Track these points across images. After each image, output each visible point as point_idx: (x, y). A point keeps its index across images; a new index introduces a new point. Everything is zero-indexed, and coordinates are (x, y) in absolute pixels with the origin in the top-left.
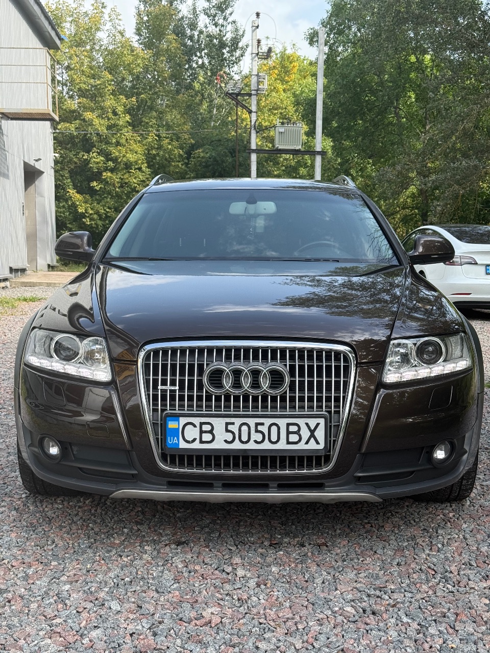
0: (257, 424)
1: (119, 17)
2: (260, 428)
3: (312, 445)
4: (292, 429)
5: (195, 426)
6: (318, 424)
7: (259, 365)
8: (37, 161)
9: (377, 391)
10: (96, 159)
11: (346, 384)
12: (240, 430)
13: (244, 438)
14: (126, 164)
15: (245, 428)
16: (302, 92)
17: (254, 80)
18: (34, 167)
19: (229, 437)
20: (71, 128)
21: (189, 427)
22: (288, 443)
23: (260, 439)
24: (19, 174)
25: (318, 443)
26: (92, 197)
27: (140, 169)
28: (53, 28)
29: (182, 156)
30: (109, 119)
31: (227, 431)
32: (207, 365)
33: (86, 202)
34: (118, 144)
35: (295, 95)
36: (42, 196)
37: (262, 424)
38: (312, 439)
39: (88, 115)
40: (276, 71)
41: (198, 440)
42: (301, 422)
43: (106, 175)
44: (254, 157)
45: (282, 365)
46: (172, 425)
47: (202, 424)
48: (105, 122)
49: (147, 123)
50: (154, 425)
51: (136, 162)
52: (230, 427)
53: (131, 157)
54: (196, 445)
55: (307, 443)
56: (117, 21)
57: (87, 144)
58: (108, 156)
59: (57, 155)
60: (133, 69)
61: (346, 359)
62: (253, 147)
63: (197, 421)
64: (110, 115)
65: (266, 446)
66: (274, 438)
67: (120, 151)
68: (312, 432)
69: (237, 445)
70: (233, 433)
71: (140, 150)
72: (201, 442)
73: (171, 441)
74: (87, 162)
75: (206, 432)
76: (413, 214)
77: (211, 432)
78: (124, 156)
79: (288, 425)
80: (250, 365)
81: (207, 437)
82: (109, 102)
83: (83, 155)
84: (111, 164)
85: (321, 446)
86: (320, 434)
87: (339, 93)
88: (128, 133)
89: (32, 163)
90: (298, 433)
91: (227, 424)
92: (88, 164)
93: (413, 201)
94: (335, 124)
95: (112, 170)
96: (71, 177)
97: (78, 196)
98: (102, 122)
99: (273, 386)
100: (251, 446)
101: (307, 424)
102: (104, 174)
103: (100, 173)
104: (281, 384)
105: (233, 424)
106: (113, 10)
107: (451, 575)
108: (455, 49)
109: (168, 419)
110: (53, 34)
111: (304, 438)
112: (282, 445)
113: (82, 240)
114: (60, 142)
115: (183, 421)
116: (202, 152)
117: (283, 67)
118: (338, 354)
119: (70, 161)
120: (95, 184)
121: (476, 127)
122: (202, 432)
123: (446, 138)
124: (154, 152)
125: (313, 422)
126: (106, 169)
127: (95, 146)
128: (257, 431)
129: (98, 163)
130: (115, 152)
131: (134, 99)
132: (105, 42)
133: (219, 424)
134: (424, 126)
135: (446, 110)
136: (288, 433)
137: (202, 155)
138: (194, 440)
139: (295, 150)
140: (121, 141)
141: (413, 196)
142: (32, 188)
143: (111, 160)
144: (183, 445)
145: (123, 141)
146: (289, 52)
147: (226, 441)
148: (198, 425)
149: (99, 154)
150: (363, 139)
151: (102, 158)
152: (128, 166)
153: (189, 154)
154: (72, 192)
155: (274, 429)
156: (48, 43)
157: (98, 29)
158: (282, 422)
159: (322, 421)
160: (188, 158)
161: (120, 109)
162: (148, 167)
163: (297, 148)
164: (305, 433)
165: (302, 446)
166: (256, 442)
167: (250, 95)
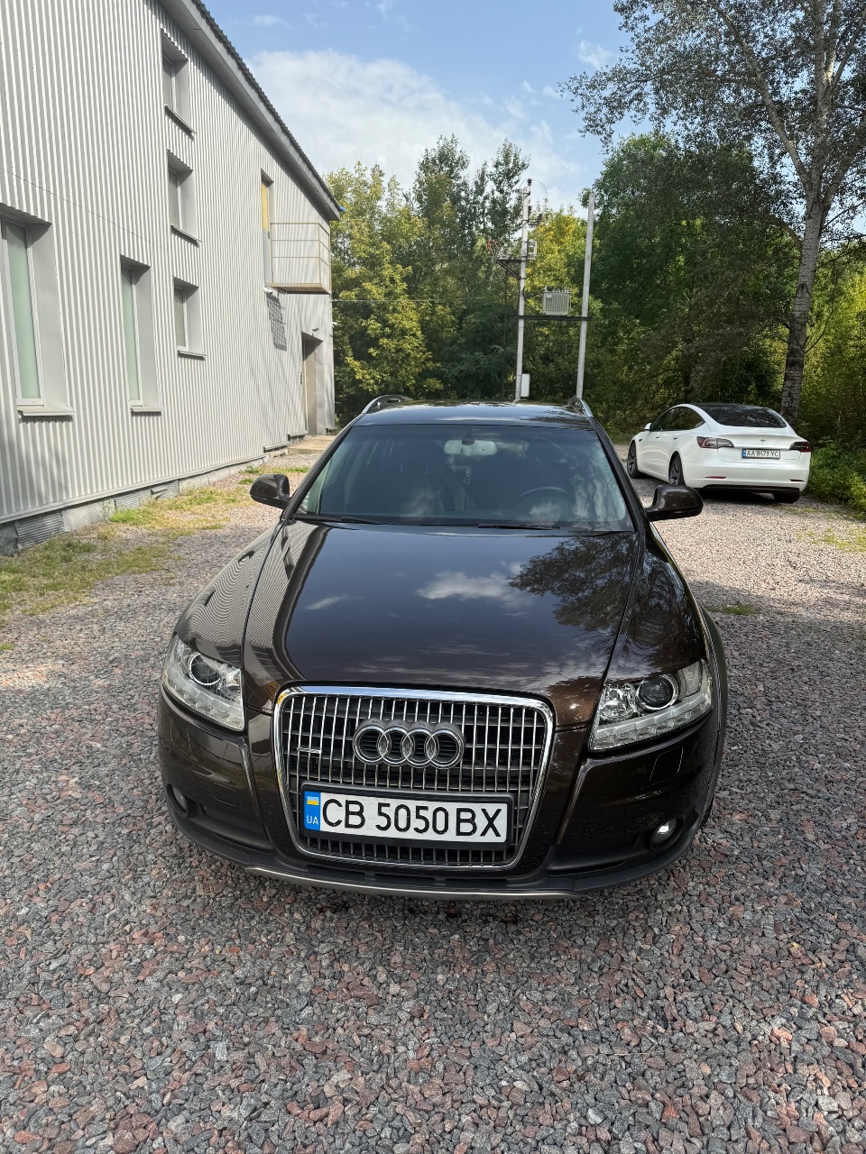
0: (418, 808)
1: (398, 187)
2: (422, 813)
3: (490, 837)
4: (464, 816)
5: (340, 805)
6: (499, 811)
7: (424, 728)
8: (315, 330)
9: (582, 760)
10: (373, 325)
11: (539, 753)
12: (396, 814)
13: (402, 824)
14: (402, 330)
15: (403, 812)
16: (575, 253)
17: (524, 247)
18: (313, 336)
19: (383, 822)
20: (350, 296)
21: (332, 806)
22: (459, 833)
23: (422, 827)
24: (296, 345)
25: (498, 835)
26: (368, 362)
27: (414, 335)
28: (332, 200)
29: (454, 321)
30: (386, 287)
31: (380, 813)
32: (360, 720)
33: (362, 369)
34: (395, 310)
35: (568, 256)
36: (321, 364)
37: (425, 808)
38: (491, 829)
39: (367, 285)
40: (552, 233)
41: (343, 824)
42: (477, 807)
43: (384, 341)
44: (521, 323)
45: (455, 729)
46: (311, 800)
47: (348, 803)
48: (382, 290)
49: (422, 290)
50: (291, 797)
51: (411, 329)
52: (384, 810)
53: (407, 324)
54: (341, 829)
55: (484, 834)
56: (396, 191)
57: (366, 311)
58: (385, 323)
59: (335, 323)
60: (410, 237)
61: (541, 719)
62: (521, 312)
63: (342, 798)
64: (388, 283)
65: (430, 835)
66: (440, 827)
67: (396, 319)
68: (491, 821)
69: (392, 833)
70: (388, 817)
71: (415, 317)
72: (348, 825)
73: (310, 821)
74: (366, 328)
75: (353, 813)
76: (675, 376)
77: (360, 813)
78: (400, 323)
79: (459, 811)
80: (414, 726)
81: (355, 820)
82: (387, 271)
83: (362, 322)
84: (387, 330)
85: (502, 839)
86: (501, 823)
87: (610, 256)
88: (403, 300)
89: (310, 333)
90: (472, 821)
91: (380, 805)
92: (366, 330)
93: (677, 363)
94: (604, 286)
95: (389, 337)
96: (350, 343)
97: (357, 363)
98: (380, 291)
99: (441, 756)
100: (411, 835)
101: (484, 810)
102: (381, 340)
103: (377, 339)
104: (454, 753)
105: (388, 805)
106: (393, 180)
107: (666, 1003)
108: (725, 214)
109: (306, 793)
110: (332, 205)
111: (480, 829)
112: (450, 836)
113: (278, 484)
114: (340, 309)
115: (325, 797)
116: (474, 318)
117: (559, 228)
118: (530, 711)
119: (351, 327)
120: (372, 350)
121: (742, 293)
122: (348, 813)
123: (711, 303)
124: (428, 318)
125: (491, 808)
126: (383, 335)
127: (372, 313)
128: (418, 817)
129: (376, 329)
130: (391, 319)
131: (410, 268)
132: (384, 210)
133: (370, 804)
134: (691, 290)
135: (713, 274)
136: (459, 821)
137: (473, 320)
138: (339, 822)
139: (562, 316)
140: (398, 308)
141: (677, 359)
142: (311, 357)
143: (388, 326)
144: (324, 827)
145: (399, 308)
146: (565, 213)
147: (378, 827)
148: (344, 804)
149: (376, 320)
150: (631, 302)
151: (379, 325)
152: (404, 332)
153: (461, 319)
154: (350, 360)
155: (441, 815)
156: (327, 215)
157: (379, 198)
158: (452, 807)
159: (504, 807)
160: (460, 323)
161: (397, 277)
162: (423, 333)
163: (564, 314)
164: (482, 822)
165: (476, 838)
166: (417, 830)
167: (520, 262)
